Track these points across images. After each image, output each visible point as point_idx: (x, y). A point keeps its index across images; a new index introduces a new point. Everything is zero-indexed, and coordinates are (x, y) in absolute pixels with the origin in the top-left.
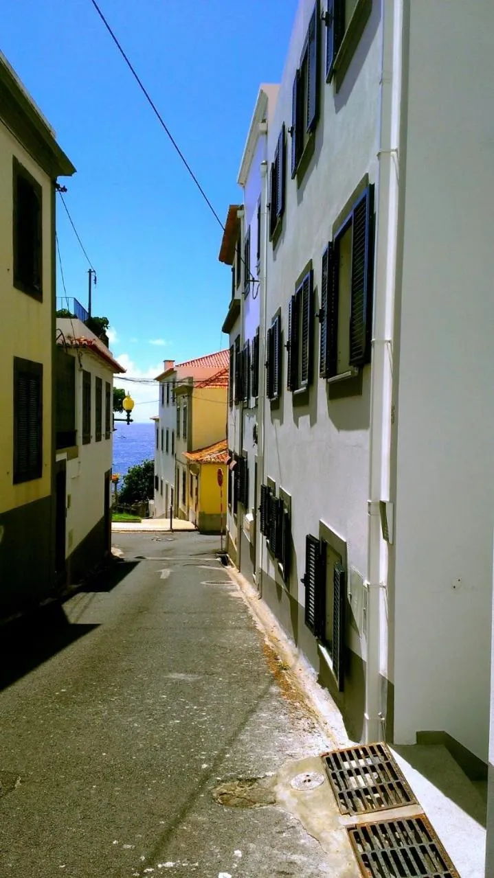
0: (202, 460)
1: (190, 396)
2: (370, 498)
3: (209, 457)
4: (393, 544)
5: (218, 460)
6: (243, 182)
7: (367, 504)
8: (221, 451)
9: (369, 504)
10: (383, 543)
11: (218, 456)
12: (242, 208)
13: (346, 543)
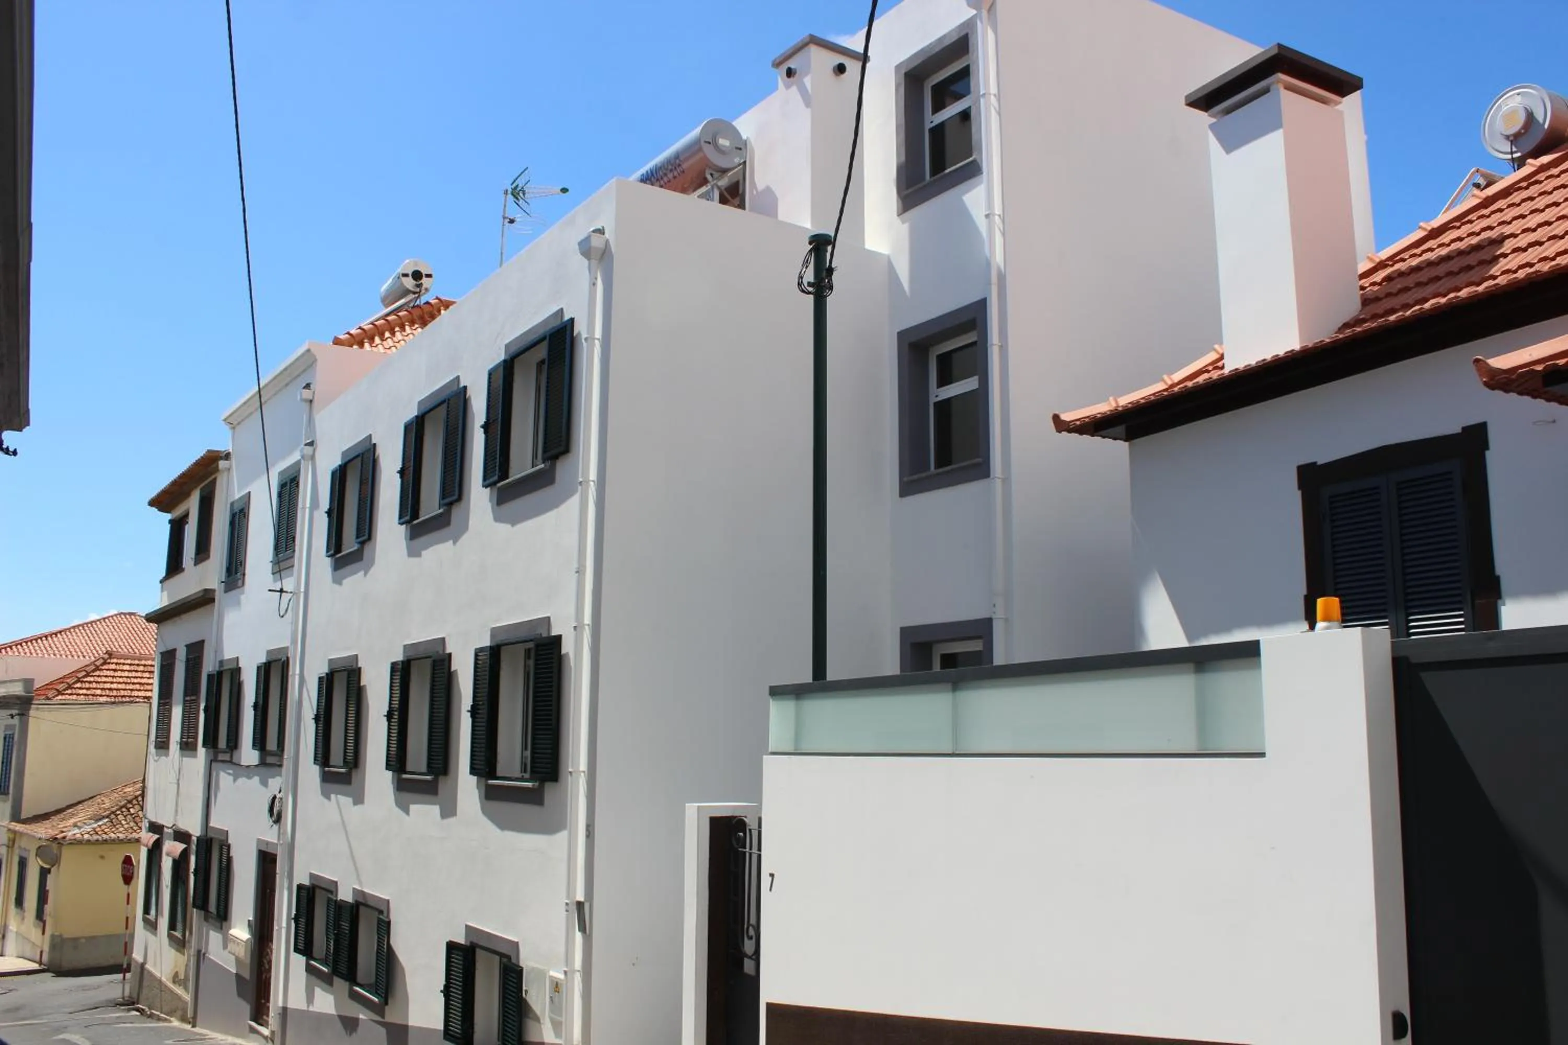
0: (64, 838)
1: (24, 715)
2: (568, 899)
3: (76, 831)
4: (589, 935)
5: (95, 837)
6: (235, 423)
7: (565, 904)
8: (100, 819)
9: (567, 904)
10: (578, 936)
11: (94, 829)
12: (227, 456)
13: (518, 942)
